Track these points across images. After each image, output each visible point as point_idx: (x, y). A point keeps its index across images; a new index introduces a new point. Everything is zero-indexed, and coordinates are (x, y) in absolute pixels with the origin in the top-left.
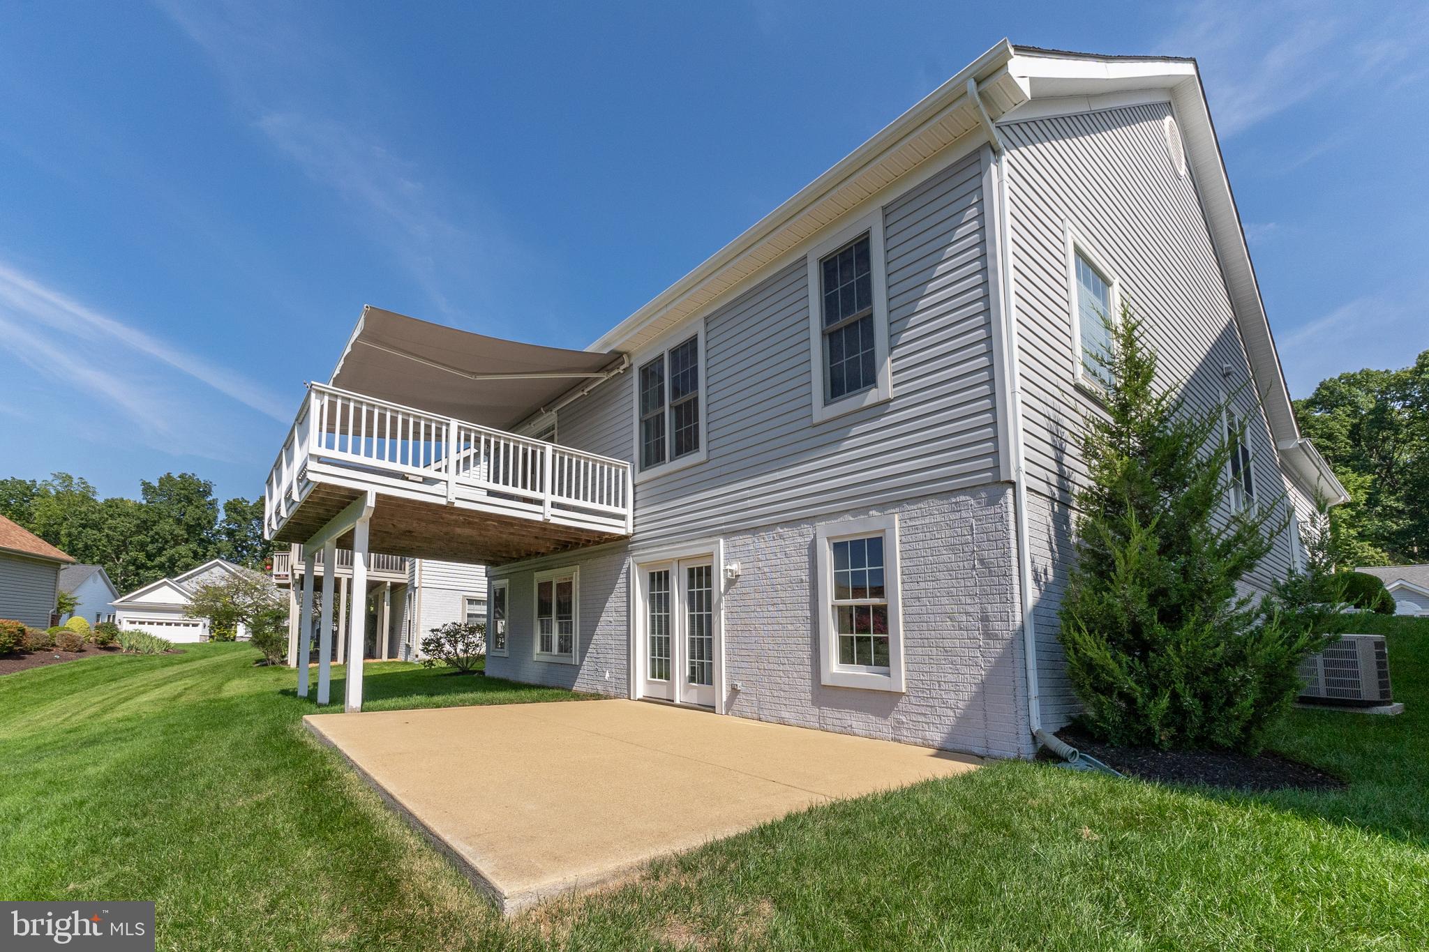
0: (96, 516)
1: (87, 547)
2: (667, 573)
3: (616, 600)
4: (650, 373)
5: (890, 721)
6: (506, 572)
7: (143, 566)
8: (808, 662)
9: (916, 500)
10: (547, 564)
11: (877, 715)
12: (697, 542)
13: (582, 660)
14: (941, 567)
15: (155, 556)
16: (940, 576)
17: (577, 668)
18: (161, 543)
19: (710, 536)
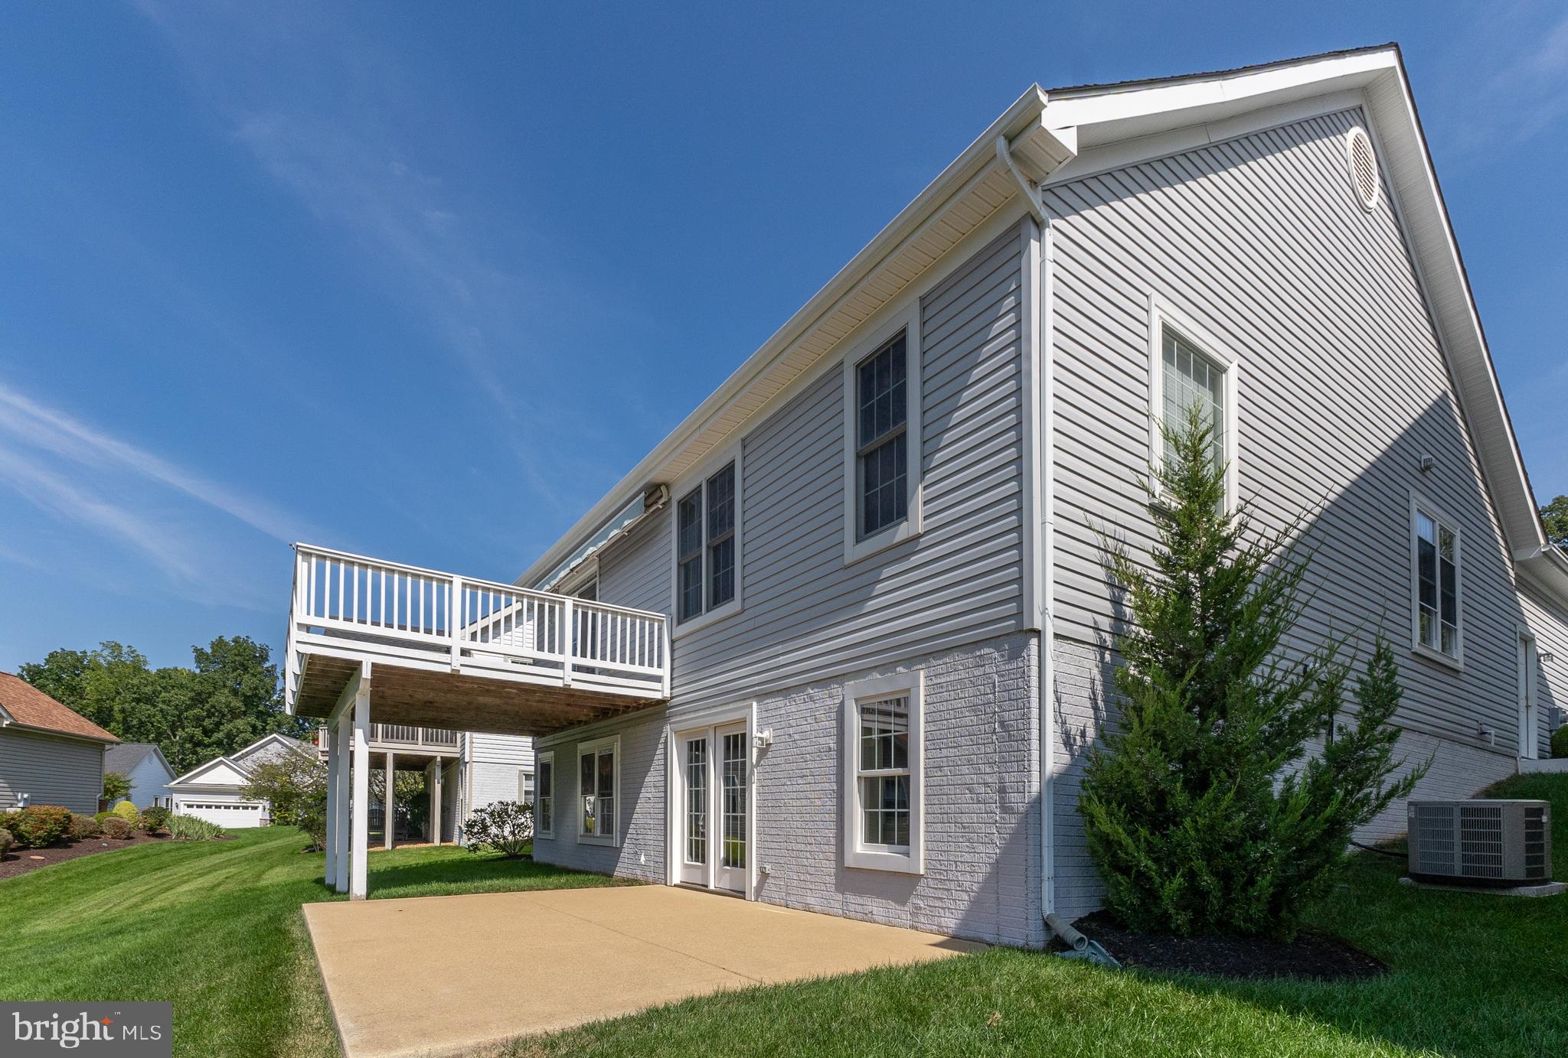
0: (148, 689)
1: (141, 724)
2: (704, 741)
3: (655, 773)
4: (688, 509)
5: (909, 907)
6: (552, 743)
7: (199, 744)
8: (833, 841)
9: (942, 653)
10: (590, 733)
11: (897, 902)
12: (731, 706)
13: (623, 842)
14: (964, 731)
15: (213, 731)
16: (962, 741)
17: (619, 850)
18: (218, 717)
19: (744, 699)
